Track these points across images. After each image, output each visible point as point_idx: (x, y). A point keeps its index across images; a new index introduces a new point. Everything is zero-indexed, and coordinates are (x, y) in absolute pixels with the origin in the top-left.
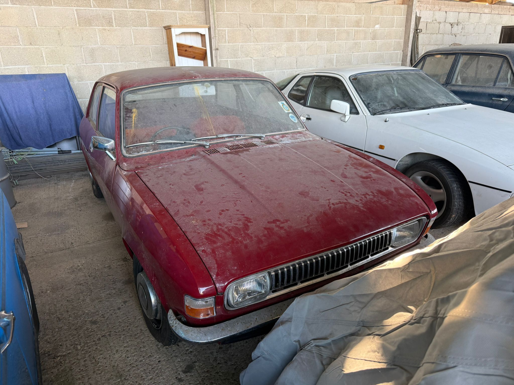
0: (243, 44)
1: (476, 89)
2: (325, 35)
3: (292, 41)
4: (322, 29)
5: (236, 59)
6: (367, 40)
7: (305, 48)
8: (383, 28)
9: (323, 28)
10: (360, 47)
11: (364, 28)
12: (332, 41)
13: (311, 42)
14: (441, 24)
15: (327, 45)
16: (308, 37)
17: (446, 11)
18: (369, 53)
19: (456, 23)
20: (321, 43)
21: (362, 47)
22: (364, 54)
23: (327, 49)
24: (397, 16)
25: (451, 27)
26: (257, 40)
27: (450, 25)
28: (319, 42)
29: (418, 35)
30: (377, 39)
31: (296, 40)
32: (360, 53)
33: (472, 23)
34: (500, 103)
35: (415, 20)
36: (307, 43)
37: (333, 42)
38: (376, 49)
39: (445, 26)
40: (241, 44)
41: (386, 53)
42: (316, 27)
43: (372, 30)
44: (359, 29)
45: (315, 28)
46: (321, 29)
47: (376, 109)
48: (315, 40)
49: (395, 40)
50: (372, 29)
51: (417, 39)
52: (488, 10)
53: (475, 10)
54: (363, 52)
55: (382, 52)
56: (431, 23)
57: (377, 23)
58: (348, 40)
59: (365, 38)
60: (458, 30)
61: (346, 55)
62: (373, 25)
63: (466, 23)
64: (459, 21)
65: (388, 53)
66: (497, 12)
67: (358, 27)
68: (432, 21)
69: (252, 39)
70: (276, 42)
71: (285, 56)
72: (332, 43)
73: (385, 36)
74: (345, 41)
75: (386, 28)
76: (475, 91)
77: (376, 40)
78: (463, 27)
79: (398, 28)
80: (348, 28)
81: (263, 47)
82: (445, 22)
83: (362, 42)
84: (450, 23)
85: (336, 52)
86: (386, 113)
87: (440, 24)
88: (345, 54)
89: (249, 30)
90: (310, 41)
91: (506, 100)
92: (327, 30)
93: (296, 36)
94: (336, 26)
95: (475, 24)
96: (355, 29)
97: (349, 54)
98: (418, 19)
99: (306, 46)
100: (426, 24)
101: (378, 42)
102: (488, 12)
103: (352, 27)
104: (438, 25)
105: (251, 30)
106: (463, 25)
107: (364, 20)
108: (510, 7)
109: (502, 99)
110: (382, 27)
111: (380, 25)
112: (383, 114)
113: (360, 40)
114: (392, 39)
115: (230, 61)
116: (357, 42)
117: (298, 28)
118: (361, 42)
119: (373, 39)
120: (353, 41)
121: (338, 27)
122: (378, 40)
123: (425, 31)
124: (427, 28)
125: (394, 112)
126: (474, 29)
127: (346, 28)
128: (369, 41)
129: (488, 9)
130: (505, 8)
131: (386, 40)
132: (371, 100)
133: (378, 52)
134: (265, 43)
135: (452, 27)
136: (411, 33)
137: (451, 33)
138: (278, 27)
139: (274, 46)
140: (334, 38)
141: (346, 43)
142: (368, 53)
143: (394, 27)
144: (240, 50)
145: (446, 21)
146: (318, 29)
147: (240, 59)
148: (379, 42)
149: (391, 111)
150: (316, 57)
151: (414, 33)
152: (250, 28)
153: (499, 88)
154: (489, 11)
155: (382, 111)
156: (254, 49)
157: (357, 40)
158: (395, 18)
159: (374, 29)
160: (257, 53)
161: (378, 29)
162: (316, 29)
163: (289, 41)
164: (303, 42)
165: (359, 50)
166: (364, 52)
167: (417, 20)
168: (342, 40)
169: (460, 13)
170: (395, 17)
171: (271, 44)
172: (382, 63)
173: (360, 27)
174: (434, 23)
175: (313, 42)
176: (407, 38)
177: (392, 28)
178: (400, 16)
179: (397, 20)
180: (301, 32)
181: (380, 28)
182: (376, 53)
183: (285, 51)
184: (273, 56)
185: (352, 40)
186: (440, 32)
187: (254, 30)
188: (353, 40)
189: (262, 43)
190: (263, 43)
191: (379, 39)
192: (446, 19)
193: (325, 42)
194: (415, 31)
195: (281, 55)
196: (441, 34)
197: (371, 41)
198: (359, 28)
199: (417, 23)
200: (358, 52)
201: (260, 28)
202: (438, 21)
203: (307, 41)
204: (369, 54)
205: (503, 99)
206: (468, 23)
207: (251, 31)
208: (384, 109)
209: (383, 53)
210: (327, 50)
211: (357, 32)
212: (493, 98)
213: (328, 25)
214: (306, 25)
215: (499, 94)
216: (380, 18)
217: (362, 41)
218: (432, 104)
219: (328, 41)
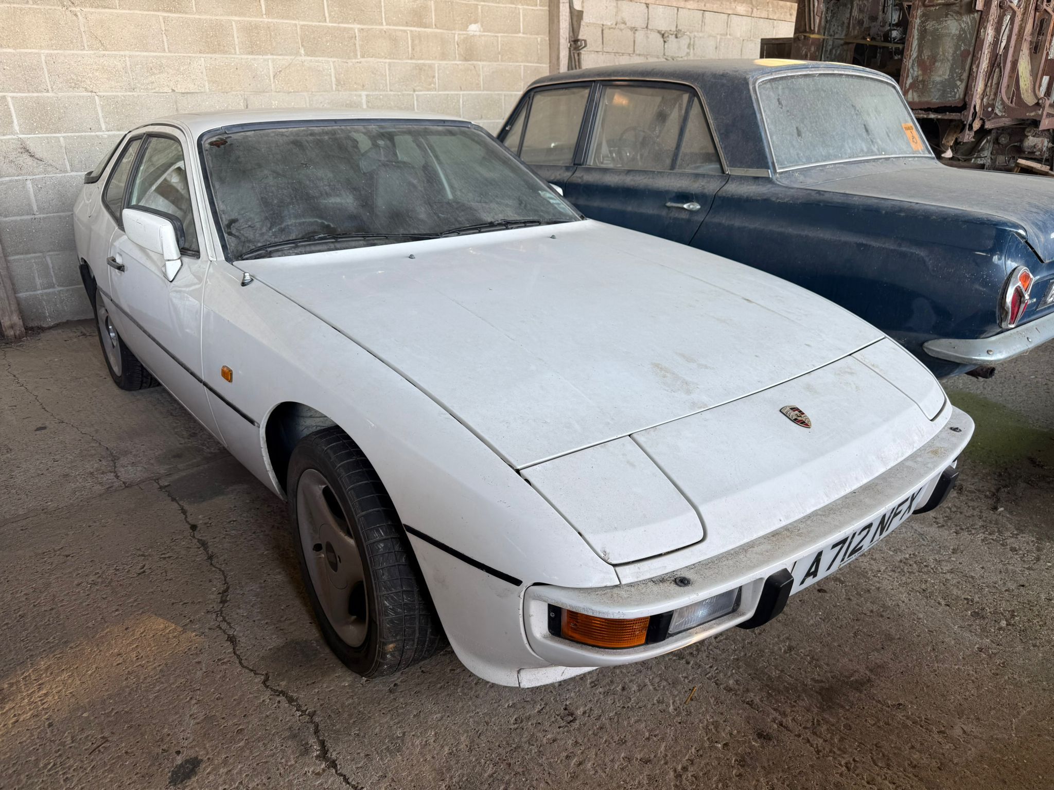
0: (56, 52)
1: (635, 178)
2: (324, 40)
3: (225, 52)
4: (314, 24)
5: (35, 94)
6: (449, 60)
7: (269, 73)
8: (489, 34)
9: (317, 24)
10: (434, 77)
11: (436, 30)
12: (349, 58)
13: (286, 57)
14: (637, 33)
15: (335, 67)
16: (274, 44)
17: (647, 2)
18: (462, 93)
19: (672, 33)
20: (318, 61)
21: (438, 76)
22: (448, 94)
23: (336, 77)
24: (526, 7)
25: (662, 40)
26: (102, 44)
27: (659, 37)
28: (310, 58)
29: (579, 55)
30: (477, 60)
31: (235, 49)
32: (435, 93)
33: (710, 36)
34: (684, 217)
35: (568, 19)
36: (273, 60)
37: (354, 61)
38: (478, 84)
39: (648, 37)
40: (47, 51)
41: (505, 96)
42: (294, 19)
43: (462, 37)
44: (425, 32)
45: (294, 22)
46: (311, 26)
47: (249, 241)
48: (298, 54)
49: (527, 64)
50: (461, 32)
51: (577, 64)
52: (745, 9)
53: (715, 6)
54: (442, 91)
55: (496, 92)
56: (614, 29)
57: (472, 19)
58: (396, 59)
59: (444, 56)
60: (679, 48)
61: (394, 95)
62: (462, 23)
63: (696, 34)
64: (679, 28)
65: (511, 95)
66: (764, 15)
67: (421, 27)
68: (616, 24)
69: (85, 41)
70: (170, 51)
71: (208, 90)
72: (351, 64)
73: (499, 53)
74: (388, 61)
75: (499, 32)
76: (632, 183)
77: (475, 63)
78: (692, 43)
79: (531, 34)
80: (391, 27)
81: (128, 64)
82: (647, 27)
83: (436, 65)
84: (659, 32)
85: (363, 86)
86: (280, 253)
87: (634, 33)
88: (392, 93)
89: (68, 13)
90: (281, 55)
91: (696, 206)
92: (329, 28)
93: (236, 39)
94: (355, 20)
95: (719, 37)
96: (411, 31)
97: (404, 92)
98: (576, 17)
99: (271, 68)
100: (600, 30)
101: (482, 67)
102: (744, 13)
103: (403, 25)
104: (630, 33)
105: (79, 14)
106: (690, 39)
107: (436, 10)
108: (791, 6)
109: (685, 206)
110: (489, 31)
111: (482, 26)
112: (269, 255)
113: (430, 59)
114: (517, 62)
115: (12, 98)
116: (424, 65)
117: (237, 18)
118: (434, 64)
119: (466, 60)
120: (410, 61)
121: (360, 23)
122: (480, 61)
123: (601, 46)
124: (604, 39)
125: (308, 249)
126: (716, 48)
127: (385, 27)
128: (458, 63)
129: (744, 5)
130: (782, 7)
131: (503, 63)
132: (243, 209)
133: (485, 92)
134: (131, 53)
135: (665, 42)
136: (561, 47)
137: (664, 54)
138: (170, 11)
139: (164, 61)
140: (355, 51)
141: (390, 64)
142: (456, 93)
143: (519, 32)
144: (45, 70)
145: (650, 27)
146: (302, 23)
147: (50, 94)
148: (484, 67)
149: (297, 247)
150: (307, 99)
151: (570, 49)
152: (73, 9)
153: (682, 175)
154: (748, 11)
155: (263, 247)
156: (95, 67)
157: (421, 58)
158: (521, 11)
159: (468, 34)
160: (109, 79)
161: (478, 33)
162: (296, 25)
163: (215, 52)
164: (261, 57)
165: (430, 84)
166: (446, 90)
167: (575, 19)
168: (379, 58)
169: (680, 9)
170: (519, 9)
171: (155, 57)
172: (499, 119)
173: (426, 27)
174: (621, 30)
175: (293, 57)
176: (554, 61)
177: (516, 35)
178: (532, 6)
179: (524, 15)
180: (249, 30)
181: (484, 31)
182: (479, 94)
183: (206, 78)
184: (166, 89)
185: (407, 58)
186: (638, 52)
187: (89, 15)
188: (411, 59)
189: (122, 53)
190: (127, 53)
191: (483, 61)
192: (650, 22)
193: (329, 59)
194: (571, 45)
195: (192, 88)
196: (639, 55)
197: (460, 64)
198: (423, 29)
199: (575, 26)
200: (429, 90)
201: (107, 10)
202: (629, 24)
203: (272, 54)
204: (460, 95)
205: (689, 206)
206: (701, 35)
207: (76, 15)
208: (276, 240)
209: (499, 94)
210: (338, 81)
211: (420, 41)
212: (669, 204)
213: (330, 15)
214: (264, 12)
215: (680, 190)
216: (479, 7)
217: (436, 63)
218: (460, 223)
219: (337, 57)
